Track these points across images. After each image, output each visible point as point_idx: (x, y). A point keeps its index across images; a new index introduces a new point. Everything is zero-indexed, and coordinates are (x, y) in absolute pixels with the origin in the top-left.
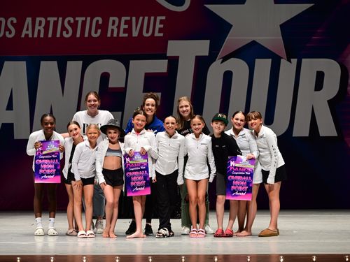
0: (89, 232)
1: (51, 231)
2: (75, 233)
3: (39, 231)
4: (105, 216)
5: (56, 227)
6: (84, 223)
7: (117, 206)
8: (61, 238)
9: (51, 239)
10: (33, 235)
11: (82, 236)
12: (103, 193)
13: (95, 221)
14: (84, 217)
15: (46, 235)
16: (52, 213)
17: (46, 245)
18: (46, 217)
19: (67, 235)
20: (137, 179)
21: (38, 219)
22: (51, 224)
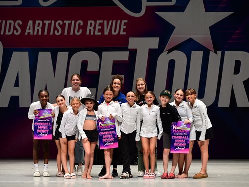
0: (72, 174)
1: (45, 173)
2: (62, 175)
3: (37, 173)
4: (84, 163)
5: (49, 170)
6: (69, 168)
7: (92, 155)
8: (52, 178)
9: (45, 179)
10: (33, 176)
11: (67, 177)
12: (82, 147)
13: (76, 166)
14: (68, 163)
15: (42, 176)
16: (46, 160)
17: (41, 183)
18: (41, 163)
19: (57, 176)
20: (107, 136)
21: (36, 164)
22: (45, 168)
